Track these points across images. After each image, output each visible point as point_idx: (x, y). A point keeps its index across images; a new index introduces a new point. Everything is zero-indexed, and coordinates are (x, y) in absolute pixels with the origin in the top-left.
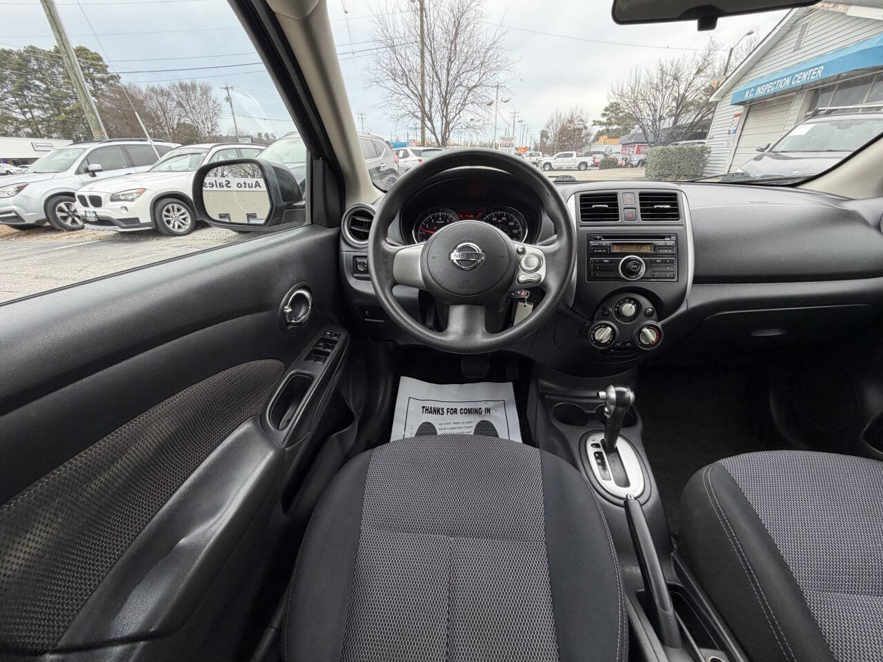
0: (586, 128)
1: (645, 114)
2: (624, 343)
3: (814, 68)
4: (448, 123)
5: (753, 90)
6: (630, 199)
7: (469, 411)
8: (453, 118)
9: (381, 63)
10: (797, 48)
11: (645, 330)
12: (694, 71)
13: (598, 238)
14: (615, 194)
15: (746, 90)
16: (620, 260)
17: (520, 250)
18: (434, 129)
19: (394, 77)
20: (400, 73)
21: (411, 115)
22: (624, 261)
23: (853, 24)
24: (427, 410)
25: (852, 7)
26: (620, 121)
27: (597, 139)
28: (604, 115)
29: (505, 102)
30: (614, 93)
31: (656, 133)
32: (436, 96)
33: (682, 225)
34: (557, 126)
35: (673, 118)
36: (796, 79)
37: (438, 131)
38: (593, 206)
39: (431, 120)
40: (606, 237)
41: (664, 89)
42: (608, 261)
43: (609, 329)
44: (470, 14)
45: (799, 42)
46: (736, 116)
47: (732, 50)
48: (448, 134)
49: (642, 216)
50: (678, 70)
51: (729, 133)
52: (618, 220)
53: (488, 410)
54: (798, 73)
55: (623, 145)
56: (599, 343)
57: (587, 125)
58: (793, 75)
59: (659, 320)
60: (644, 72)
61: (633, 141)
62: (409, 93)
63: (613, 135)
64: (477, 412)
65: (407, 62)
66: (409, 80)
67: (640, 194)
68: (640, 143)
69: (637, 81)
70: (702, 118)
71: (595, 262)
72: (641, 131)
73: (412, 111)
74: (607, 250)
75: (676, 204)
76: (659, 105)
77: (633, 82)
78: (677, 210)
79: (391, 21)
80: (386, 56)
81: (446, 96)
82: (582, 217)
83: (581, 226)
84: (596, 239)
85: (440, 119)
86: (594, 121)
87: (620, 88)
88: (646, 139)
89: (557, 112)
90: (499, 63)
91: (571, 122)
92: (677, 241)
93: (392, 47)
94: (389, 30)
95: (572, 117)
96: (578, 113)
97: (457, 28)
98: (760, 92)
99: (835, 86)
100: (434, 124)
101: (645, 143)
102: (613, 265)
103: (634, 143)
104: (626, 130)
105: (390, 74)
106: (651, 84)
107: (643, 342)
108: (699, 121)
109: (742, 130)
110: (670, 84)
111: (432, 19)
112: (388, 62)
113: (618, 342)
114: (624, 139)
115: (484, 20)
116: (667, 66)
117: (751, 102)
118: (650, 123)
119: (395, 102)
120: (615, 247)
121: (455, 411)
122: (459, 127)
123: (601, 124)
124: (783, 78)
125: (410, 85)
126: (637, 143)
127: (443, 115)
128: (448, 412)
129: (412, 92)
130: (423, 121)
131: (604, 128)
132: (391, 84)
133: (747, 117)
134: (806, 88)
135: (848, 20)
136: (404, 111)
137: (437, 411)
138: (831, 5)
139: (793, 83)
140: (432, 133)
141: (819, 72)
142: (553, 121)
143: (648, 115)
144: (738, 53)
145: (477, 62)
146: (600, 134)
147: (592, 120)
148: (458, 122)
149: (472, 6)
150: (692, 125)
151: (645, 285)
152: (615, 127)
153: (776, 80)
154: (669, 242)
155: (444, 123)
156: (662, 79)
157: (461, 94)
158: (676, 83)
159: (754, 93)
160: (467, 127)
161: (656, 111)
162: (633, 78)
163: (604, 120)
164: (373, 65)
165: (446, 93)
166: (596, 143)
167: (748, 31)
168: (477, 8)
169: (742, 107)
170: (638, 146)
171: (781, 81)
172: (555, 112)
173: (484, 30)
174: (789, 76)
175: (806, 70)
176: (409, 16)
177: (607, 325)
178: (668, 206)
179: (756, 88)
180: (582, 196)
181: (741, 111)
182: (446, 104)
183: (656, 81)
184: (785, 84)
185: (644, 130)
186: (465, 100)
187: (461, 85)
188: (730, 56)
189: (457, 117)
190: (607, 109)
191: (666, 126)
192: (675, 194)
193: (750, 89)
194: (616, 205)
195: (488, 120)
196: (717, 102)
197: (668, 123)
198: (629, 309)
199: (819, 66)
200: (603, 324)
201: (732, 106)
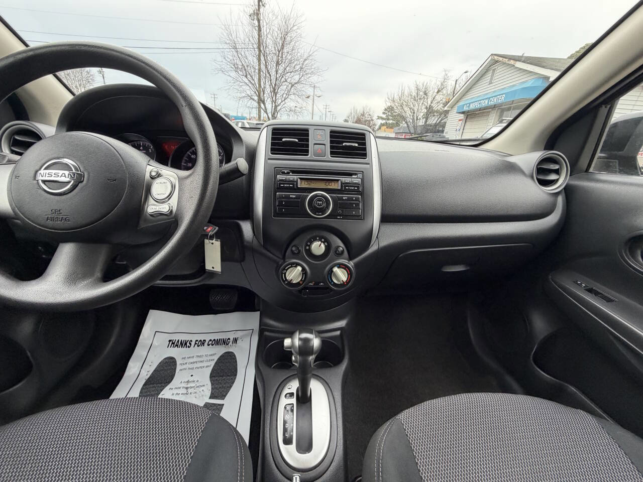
0: (372, 120)
1: (408, 115)
2: (317, 283)
3: (500, 95)
4: (276, 107)
5: (468, 105)
6: (321, 135)
7: (217, 342)
8: (280, 104)
9: (226, 58)
10: (491, 83)
11: (336, 269)
12: (436, 91)
13: (286, 172)
14: (307, 130)
15: (464, 105)
16: (308, 196)
17: (154, 174)
18: (266, 110)
19: (236, 69)
20: (240, 67)
21: (249, 98)
22: (311, 197)
23: (518, 72)
24: (173, 344)
25: (518, 62)
26: (394, 118)
27: (380, 128)
28: (384, 113)
29: (319, 97)
30: (389, 99)
31: (415, 127)
32: (267, 86)
33: (368, 164)
34: (354, 117)
35: (425, 119)
36: (491, 100)
37: (269, 111)
38: (283, 140)
39: (264, 104)
40: (295, 172)
41: (419, 100)
42: (294, 196)
43: (299, 268)
44: (293, 34)
45: (491, 79)
46: (460, 120)
47: (456, 81)
48: (276, 114)
49: (332, 153)
50: (426, 88)
51: (456, 131)
52: (308, 155)
53: (235, 340)
54: (492, 97)
55: (396, 133)
56: (290, 283)
57: (374, 118)
58: (489, 98)
59: (350, 259)
60: (407, 88)
61: (401, 131)
62: (247, 81)
63: (390, 126)
64: (225, 342)
65: (246, 61)
66: (247, 73)
67: (331, 132)
68: (406, 133)
69: (403, 94)
70: (441, 120)
71: (281, 197)
72: (406, 125)
73: (250, 95)
74: (293, 184)
75: (365, 144)
76: (416, 110)
77: (400, 94)
78: (365, 149)
79: (234, 29)
80: (230, 54)
81: (275, 87)
82: (272, 149)
83: (269, 159)
84: (283, 173)
85: (270, 103)
86: (378, 116)
87: (392, 96)
88: (409, 130)
89: (354, 108)
90: (312, 70)
91: (363, 115)
92: (362, 180)
93: (235, 48)
94: (233, 35)
95: (364, 112)
96: (368, 110)
97: (283, 42)
98: (472, 107)
99: (511, 107)
100: (267, 106)
101: (408, 133)
102: (299, 200)
103: (403, 133)
104: (397, 124)
105: (233, 66)
106: (411, 96)
107: (335, 281)
108: (439, 122)
109: (463, 129)
110: (422, 97)
111: (265, 34)
112: (231, 58)
113: (311, 282)
114: (396, 129)
115: (302, 40)
116: (421, 87)
117: (468, 113)
118: (411, 121)
119: (237, 87)
120: (303, 182)
121: (202, 343)
122: (284, 109)
123: (382, 119)
124: (484, 99)
125: (249, 76)
126: (404, 133)
127: (273, 101)
128: (196, 344)
129: (249, 81)
130: (259, 103)
131: (384, 121)
132: (233, 74)
133: (466, 121)
134: (496, 107)
135: (516, 70)
136: (244, 95)
137: (184, 344)
138: (507, 60)
139: (489, 103)
140: (265, 112)
141: (503, 98)
142: (351, 114)
143: (410, 116)
144: (460, 83)
145: (298, 67)
146: (382, 125)
147: (377, 115)
148: (284, 106)
149: (294, 29)
150: (436, 125)
151: (333, 223)
152: (391, 122)
153: (481, 100)
154: (356, 180)
155: (274, 106)
156: (417, 94)
157: (285, 87)
158: (426, 97)
159: (469, 107)
160: (291, 111)
161: (414, 113)
162: (400, 91)
163: (384, 116)
164: (220, 59)
165: (275, 85)
166: (379, 131)
167: (465, 71)
168: (298, 30)
169: (463, 115)
170: (405, 135)
171: (483, 101)
172: (353, 108)
173: (303, 47)
174: (487, 98)
175: (496, 96)
176: (248, 28)
177: (297, 265)
178: (357, 145)
179: (470, 104)
180: (274, 129)
181: (463, 118)
182: (275, 92)
183: (414, 94)
184: (485, 103)
185: (407, 124)
186: (289, 91)
187: (286, 81)
188: (456, 84)
189: (284, 103)
190: (386, 110)
191: (421, 124)
192: (364, 135)
193: (467, 104)
194: (308, 140)
195: (305, 107)
196: (449, 111)
197: (421, 122)
198: (318, 248)
199: (502, 94)
200: (293, 263)
201: (457, 114)
